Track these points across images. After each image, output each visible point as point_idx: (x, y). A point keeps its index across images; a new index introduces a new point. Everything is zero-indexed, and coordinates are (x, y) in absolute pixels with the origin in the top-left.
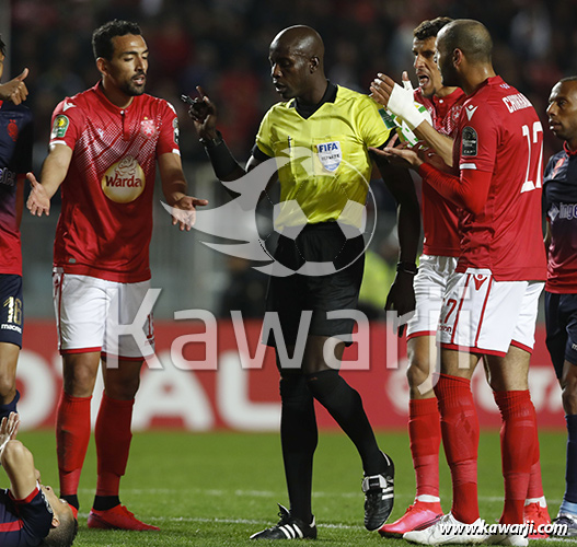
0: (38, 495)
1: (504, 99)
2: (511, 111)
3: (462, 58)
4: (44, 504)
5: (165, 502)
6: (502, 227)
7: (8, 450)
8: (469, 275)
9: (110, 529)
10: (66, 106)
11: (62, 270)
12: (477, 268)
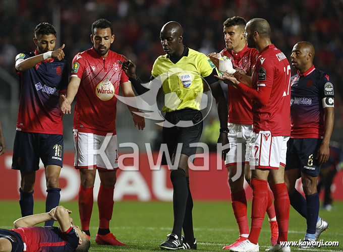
0: (72, 230)
1: (277, 55)
2: (280, 60)
3: (258, 35)
4: (75, 233)
5: (129, 233)
6: (274, 112)
7: (58, 211)
8: (262, 134)
9: (105, 245)
10: (78, 57)
11: (77, 130)
12: (264, 130)
